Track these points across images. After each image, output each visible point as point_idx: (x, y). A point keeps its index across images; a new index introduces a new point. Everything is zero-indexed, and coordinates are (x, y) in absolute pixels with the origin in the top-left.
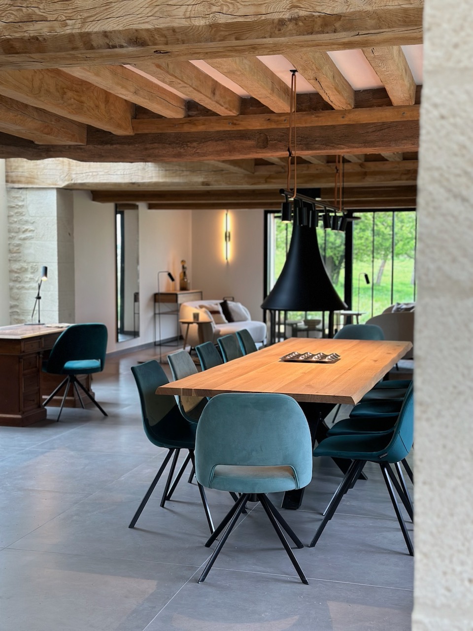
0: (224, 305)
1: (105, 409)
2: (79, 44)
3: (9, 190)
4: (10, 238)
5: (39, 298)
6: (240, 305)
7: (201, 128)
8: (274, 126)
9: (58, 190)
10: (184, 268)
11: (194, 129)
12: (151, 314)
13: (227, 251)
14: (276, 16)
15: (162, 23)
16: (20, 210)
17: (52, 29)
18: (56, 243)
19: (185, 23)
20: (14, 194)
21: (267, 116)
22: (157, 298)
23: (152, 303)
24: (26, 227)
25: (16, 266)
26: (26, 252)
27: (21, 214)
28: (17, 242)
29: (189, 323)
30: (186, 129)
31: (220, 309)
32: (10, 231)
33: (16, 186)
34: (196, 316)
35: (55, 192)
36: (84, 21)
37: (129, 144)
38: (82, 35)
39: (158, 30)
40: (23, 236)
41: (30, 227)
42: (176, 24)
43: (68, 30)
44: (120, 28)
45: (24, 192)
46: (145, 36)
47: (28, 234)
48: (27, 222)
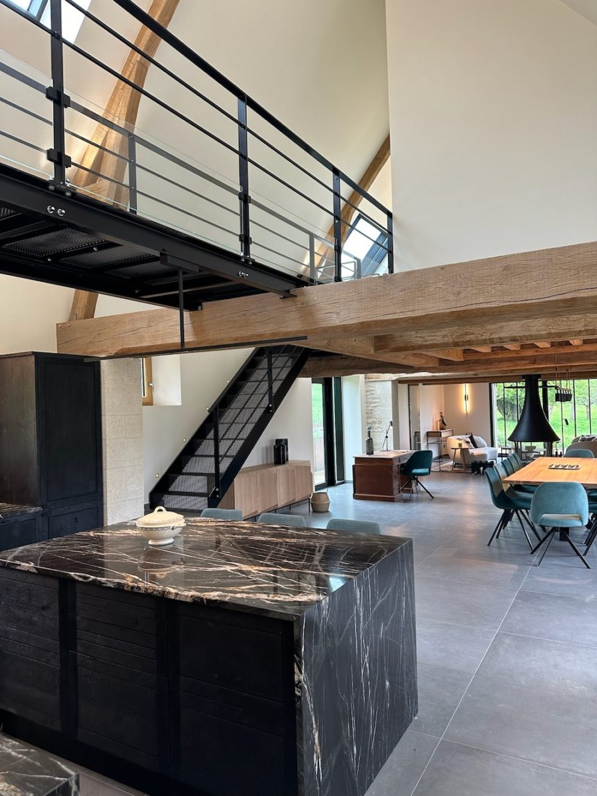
0: (471, 438)
1: (432, 495)
2: (488, 342)
3: (366, 382)
4: (368, 406)
5: (387, 437)
6: (480, 437)
7: (500, 356)
8: (539, 354)
9: (392, 381)
10: (441, 416)
11: (496, 357)
12: (426, 443)
13: (466, 407)
14: (578, 329)
15: (527, 333)
16: (372, 392)
17: (477, 337)
18: (391, 408)
19: (537, 333)
20: (369, 384)
21: (536, 349)
22: (428, 434)
23: (426, 438)
24: (375, 401)
25: (370, 421)
26: (376, 413)
27: (373, 394)
28: (370, 408)
29: (456, 449)
30: (492, 357)
31: (470, 441)
32: (367, 403)
33: (370, 380)
34: (460, 445)
35: (390, 382)
36: (491, 334)
37: (461, 365)
38: (490, 339)
39: (524, 336)
40: (374, 405)
41: (378, 401)
42: (532, 333)
43: (484, 337)
44: (507, 336)
45: (374, 383)
46: (518, 338)
47: (376, 404)
48: (376, 398)
